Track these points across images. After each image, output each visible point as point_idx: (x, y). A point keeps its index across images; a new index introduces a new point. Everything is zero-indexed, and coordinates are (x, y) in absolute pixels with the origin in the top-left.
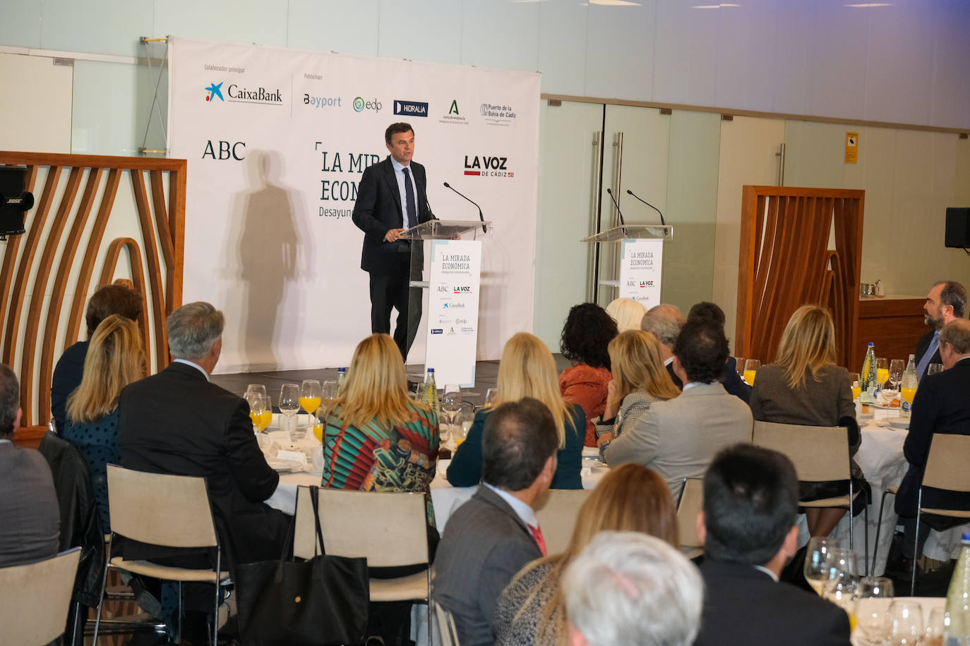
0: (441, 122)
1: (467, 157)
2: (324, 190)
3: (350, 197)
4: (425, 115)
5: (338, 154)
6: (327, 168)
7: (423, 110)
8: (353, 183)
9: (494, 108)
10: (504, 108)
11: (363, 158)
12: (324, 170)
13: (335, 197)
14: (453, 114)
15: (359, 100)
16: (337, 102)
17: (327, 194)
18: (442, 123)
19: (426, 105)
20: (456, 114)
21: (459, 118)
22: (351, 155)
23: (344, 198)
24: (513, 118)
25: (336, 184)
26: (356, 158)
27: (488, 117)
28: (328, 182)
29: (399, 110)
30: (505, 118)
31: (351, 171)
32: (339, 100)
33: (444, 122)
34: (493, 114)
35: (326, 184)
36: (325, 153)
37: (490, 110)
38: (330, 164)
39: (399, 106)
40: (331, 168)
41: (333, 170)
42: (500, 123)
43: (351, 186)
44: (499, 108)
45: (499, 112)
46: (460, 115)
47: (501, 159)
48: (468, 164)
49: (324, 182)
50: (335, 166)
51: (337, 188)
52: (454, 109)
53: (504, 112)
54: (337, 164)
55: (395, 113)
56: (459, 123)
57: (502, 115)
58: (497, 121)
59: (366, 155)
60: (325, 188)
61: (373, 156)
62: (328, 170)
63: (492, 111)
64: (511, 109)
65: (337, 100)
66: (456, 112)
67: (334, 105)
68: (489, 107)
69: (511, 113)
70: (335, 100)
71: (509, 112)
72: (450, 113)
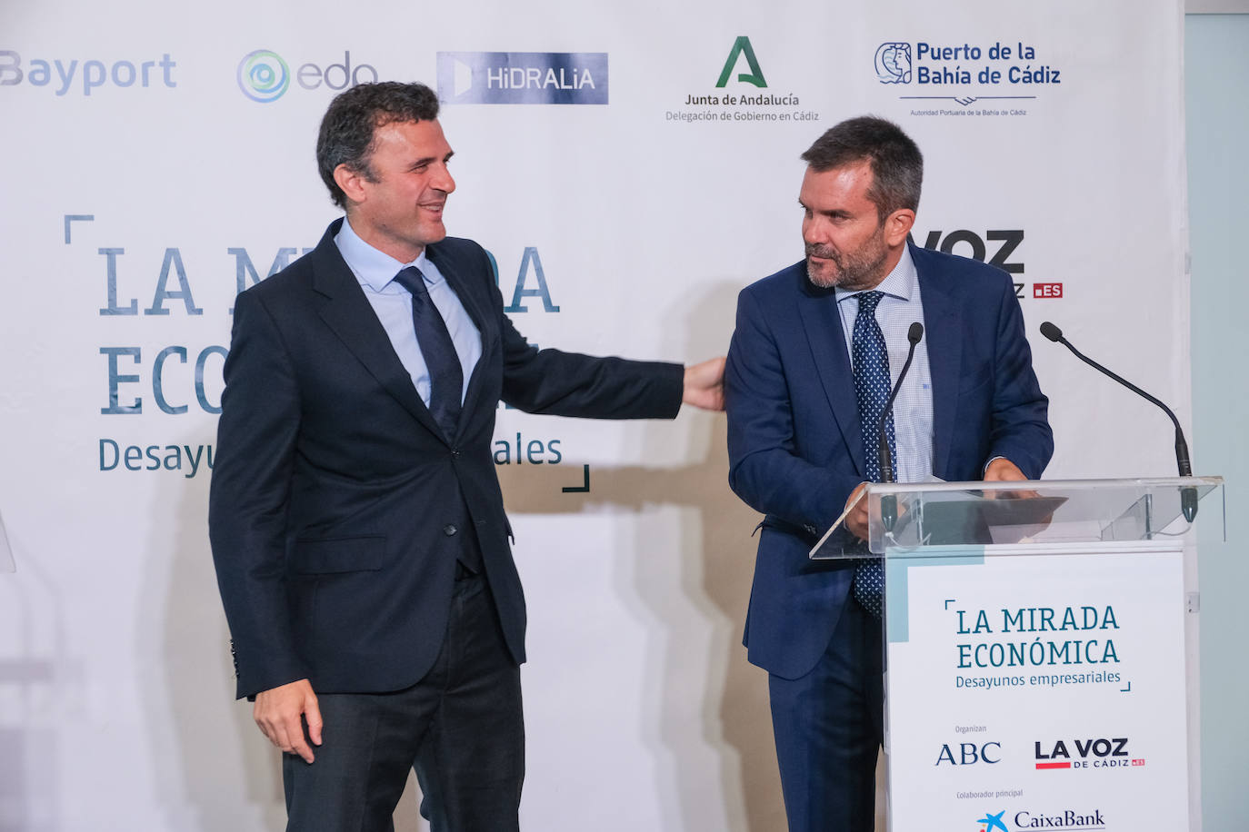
0: (676, 116)
2: (116, 379)
5: (172, 253)
6: (123, 304)
7: (586, 80)
9: (944, 54)
10: (999, 52)
12: (112, 310)
13: (174, 405)
14: (740, 87)
15: (263, 60)
16: (156, 73)
18: (679, 122)
20: (749, 87)
21: (765, 101)
22: (237, 252)
24: (1047, 85)
25: (174, 356)
27: (914, 87)
28: (132, 352)
30: (1004, 85)
32: (167, 65)
33: (691, 118)
35: (125, 359)
36: (111, 253)
37: (927, 60)
38: (138, 293)
39: (462, 70)
40: (145, 305)
41: (157, 311)
42: (982, 106)
44: (974, 54)
45: (973, 67)
46: (774, 87)
47: (993, 235)
49: (113, 354)
50: (163, 295)
52: (742, 67)
53: (1002, 66)
54: (173, 288)
56: (772, 117)
57: (988, 77)
58: (967, 101)
60: (121, 372)
62: (131, 311)
63: (936, 66)
64: (1031, 54)
65: (157, 64)
66: (757, 78)
67: (145, 84)
68: (920, 52)
69: (1035, 66)
70: (146, 66)
71: (1023, 64)
72: (722, 82)
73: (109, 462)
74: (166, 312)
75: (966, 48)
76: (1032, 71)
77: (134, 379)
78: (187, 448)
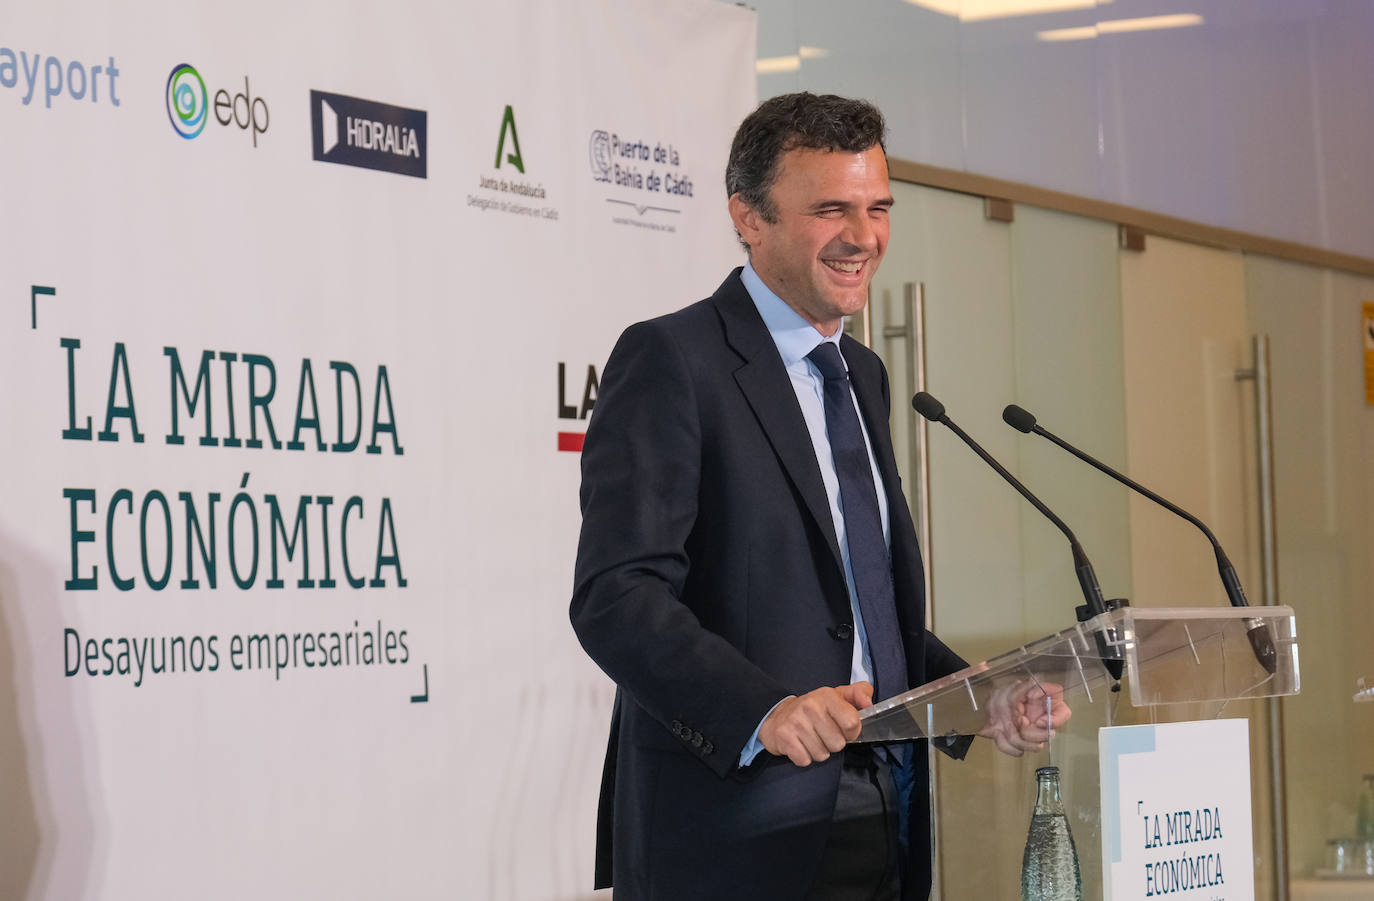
0: (474, 202)
1: (562, 367)
2: (79, 537)
3: (179, 573)
4: (416, 167)
5: (120, 349)
6: (81, 424)
7: (412, 145)
8: (186, 497)
9: (628, 150)
10: (660, 154)
11: (217, 367)
12: (73, 433)
13: (124, 576)
14: (509, 171)
15: (186, 78)
16: (103, 79)
17: (92, 555)
18: (477, 210)
19: (415, 121)
20: (513, 168)
21: (524, 191)
22: (171, 352)
23: (157, 576)
24: (685, 198)
25: (123, 504)
26: (191, 370)
27: (615, 189)
28: (89, 495)
29: (330, 140)
30: (663, 197)
31: (175, 439)
32: (113, 72)
33: (484, 205)
34: (626, 179)
35: (83, 506)
36: (71, 345)
37: (619, 157)
38: (93, 408)
39: (330, 117)
40: (99, 426)
41: (108, 436)
42: (650, 217)
43: (178, 510)
44: (643, 151)
45: (645, 168)
46: (528, 175)
48: (569, 402)
49: (74, 495)
50: (113, 412)
51: (126, 523)
52: (509, 148)
53: (661, 170)
54: (121, 401)
55: (319, 154)
56: (527, 211)
57: (654, 183)
58: (642, 211)
59: (229, 357)
60: (81, 528)
61: (253, 360)
62: (86, 435)
63: (624, 163)
64: (676, 162)
65: (104, 70)
66: (517, 161)
67: (94, 99)
68: (615, 145)
69: (679, 173)
70: (96, 70)
71: (672, 169)
72: (498, 165)
73: (72, 668)
74: (114, 437)
75: (640, 146)
76: (680, 179)
77: (90, 537)
78: (134, 641)
